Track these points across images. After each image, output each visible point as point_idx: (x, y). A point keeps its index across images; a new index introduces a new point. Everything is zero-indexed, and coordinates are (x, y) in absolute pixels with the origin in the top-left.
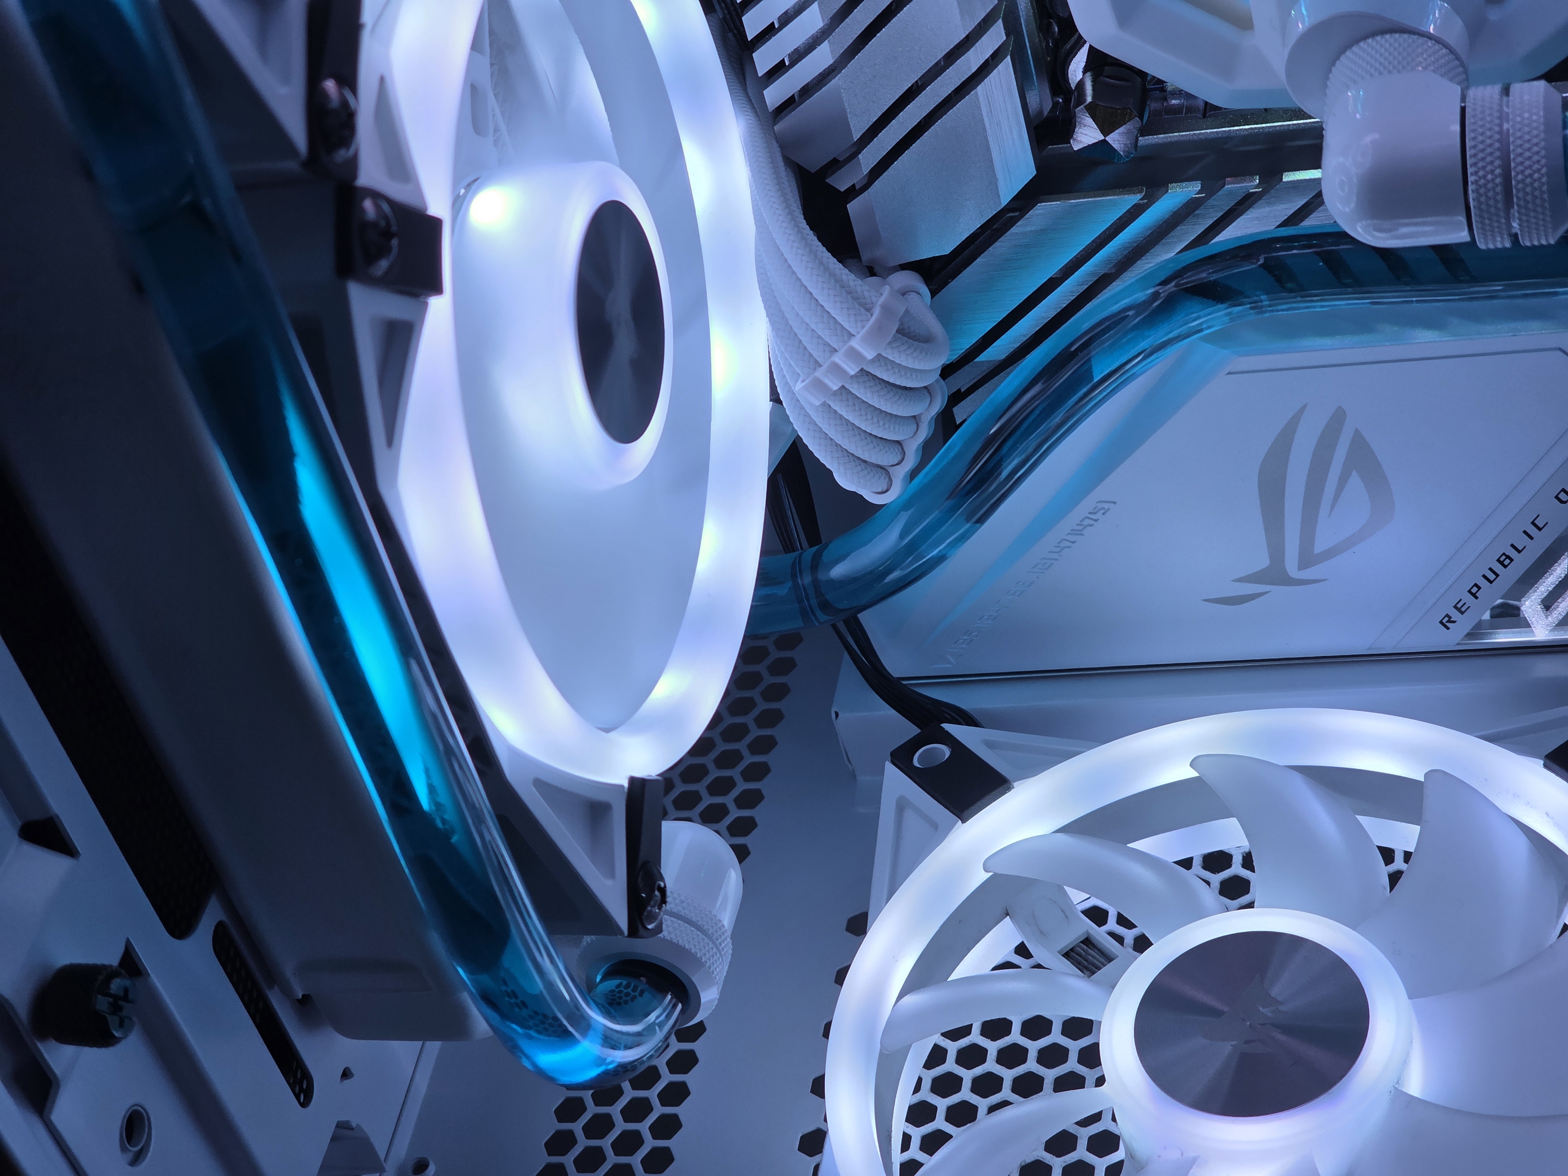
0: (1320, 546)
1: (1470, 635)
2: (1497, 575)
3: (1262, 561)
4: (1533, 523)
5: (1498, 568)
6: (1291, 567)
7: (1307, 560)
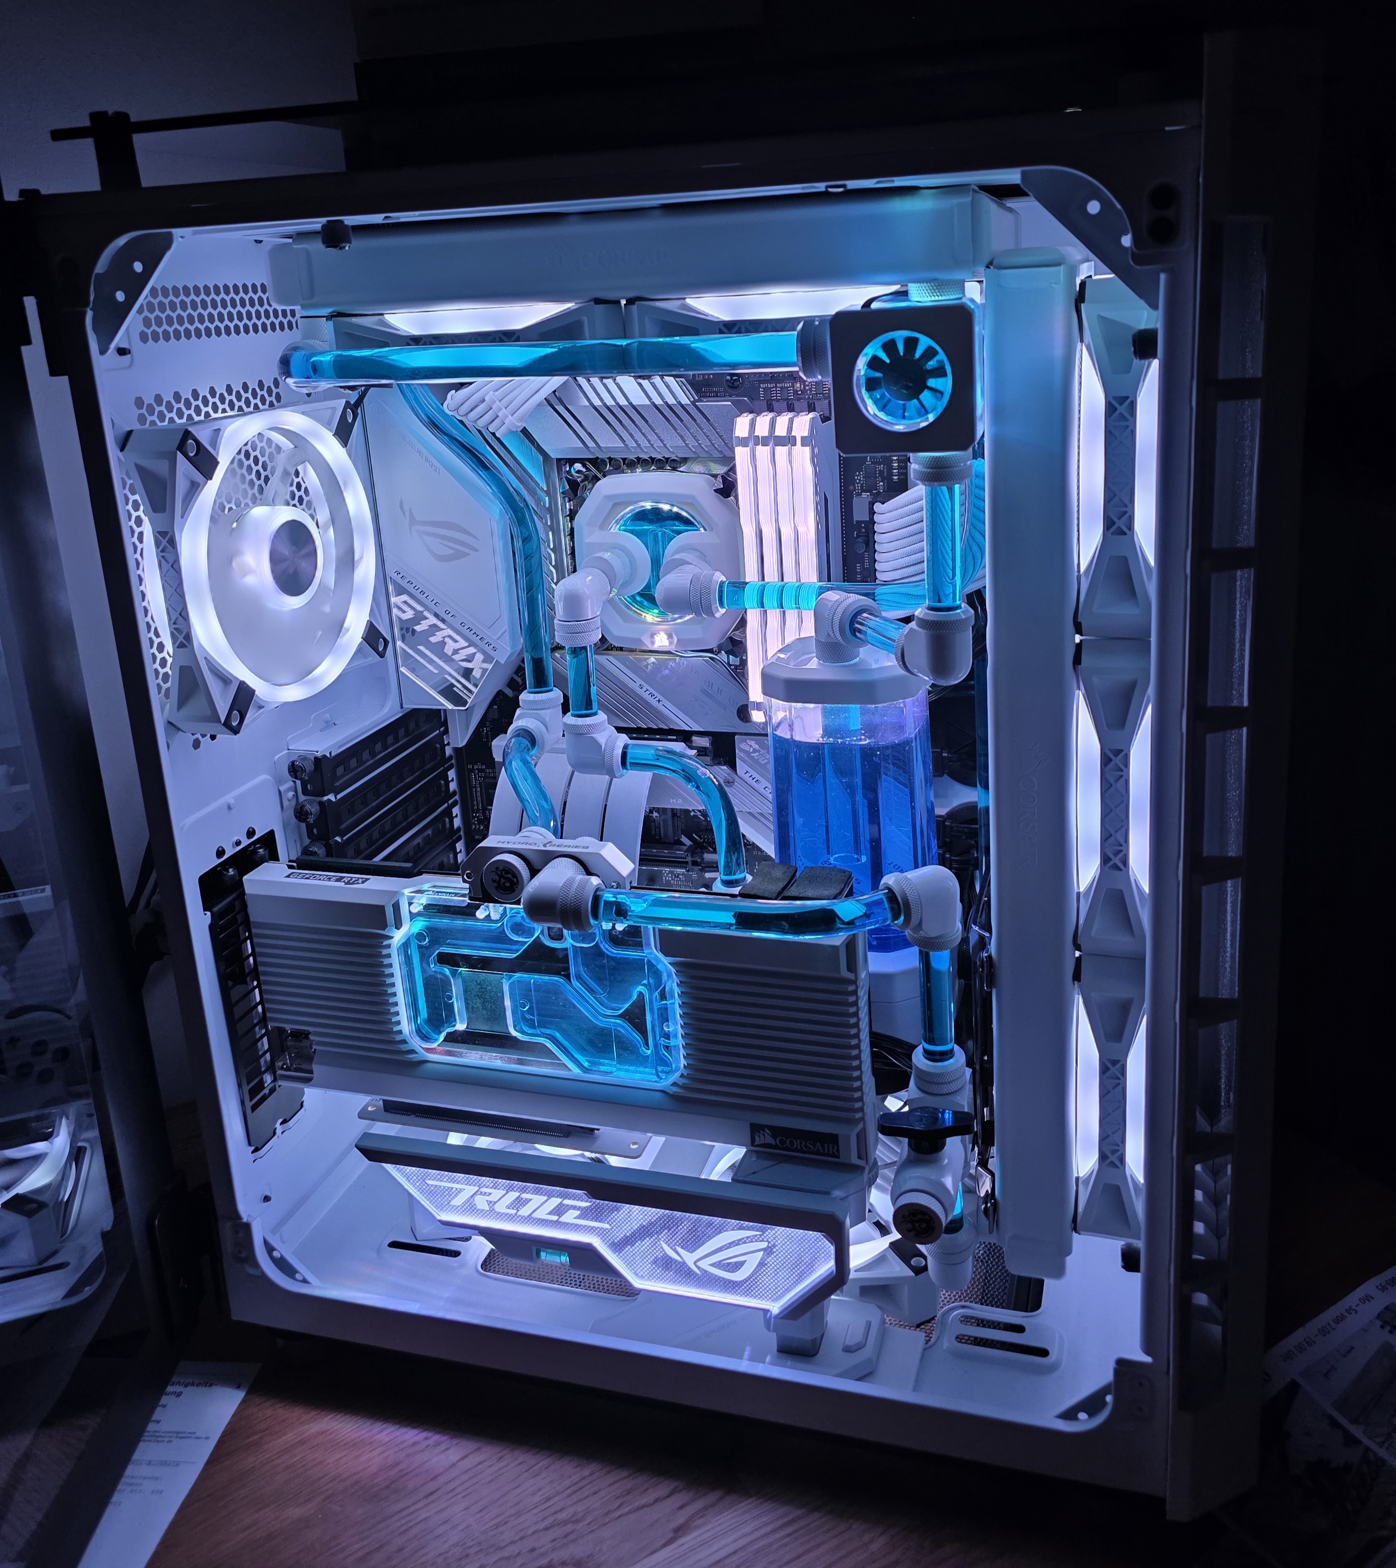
4: (437, 603)
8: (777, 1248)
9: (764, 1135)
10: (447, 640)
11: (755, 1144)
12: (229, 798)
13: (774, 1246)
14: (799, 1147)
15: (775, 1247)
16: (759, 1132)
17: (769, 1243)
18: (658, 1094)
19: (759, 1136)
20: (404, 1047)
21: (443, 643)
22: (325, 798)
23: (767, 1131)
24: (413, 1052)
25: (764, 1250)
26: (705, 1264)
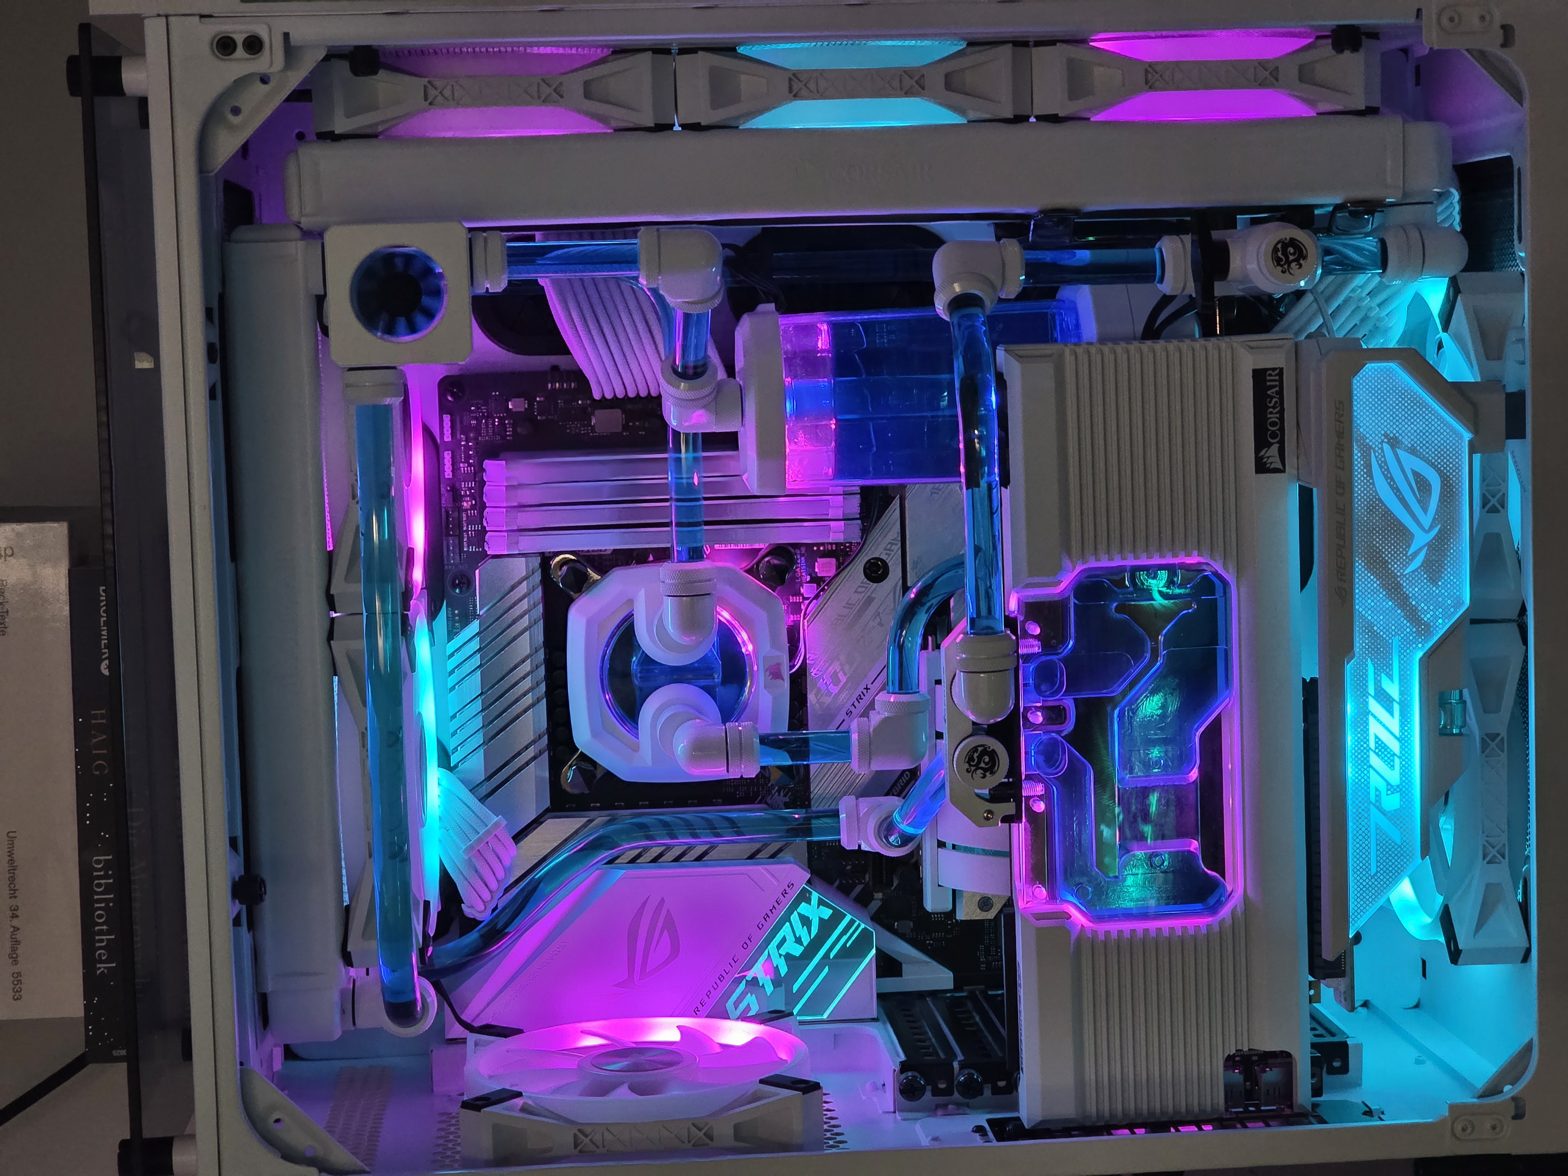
0: (649, 968)
2: (718, 986)
4: (733, 959)
5: (718, 982)
6: (636, 978)
7: (643, 974)
8: (1389, 432)
9: (1268, 457)
13: (1386, 435)
14: (1278, 415)
15: (1388, 435)
16: (1265, 463)
17: (1383, 441)
19: (1271, 463)
23: (1263, 453)
25: (1393, 447)
26: (1426, 520)
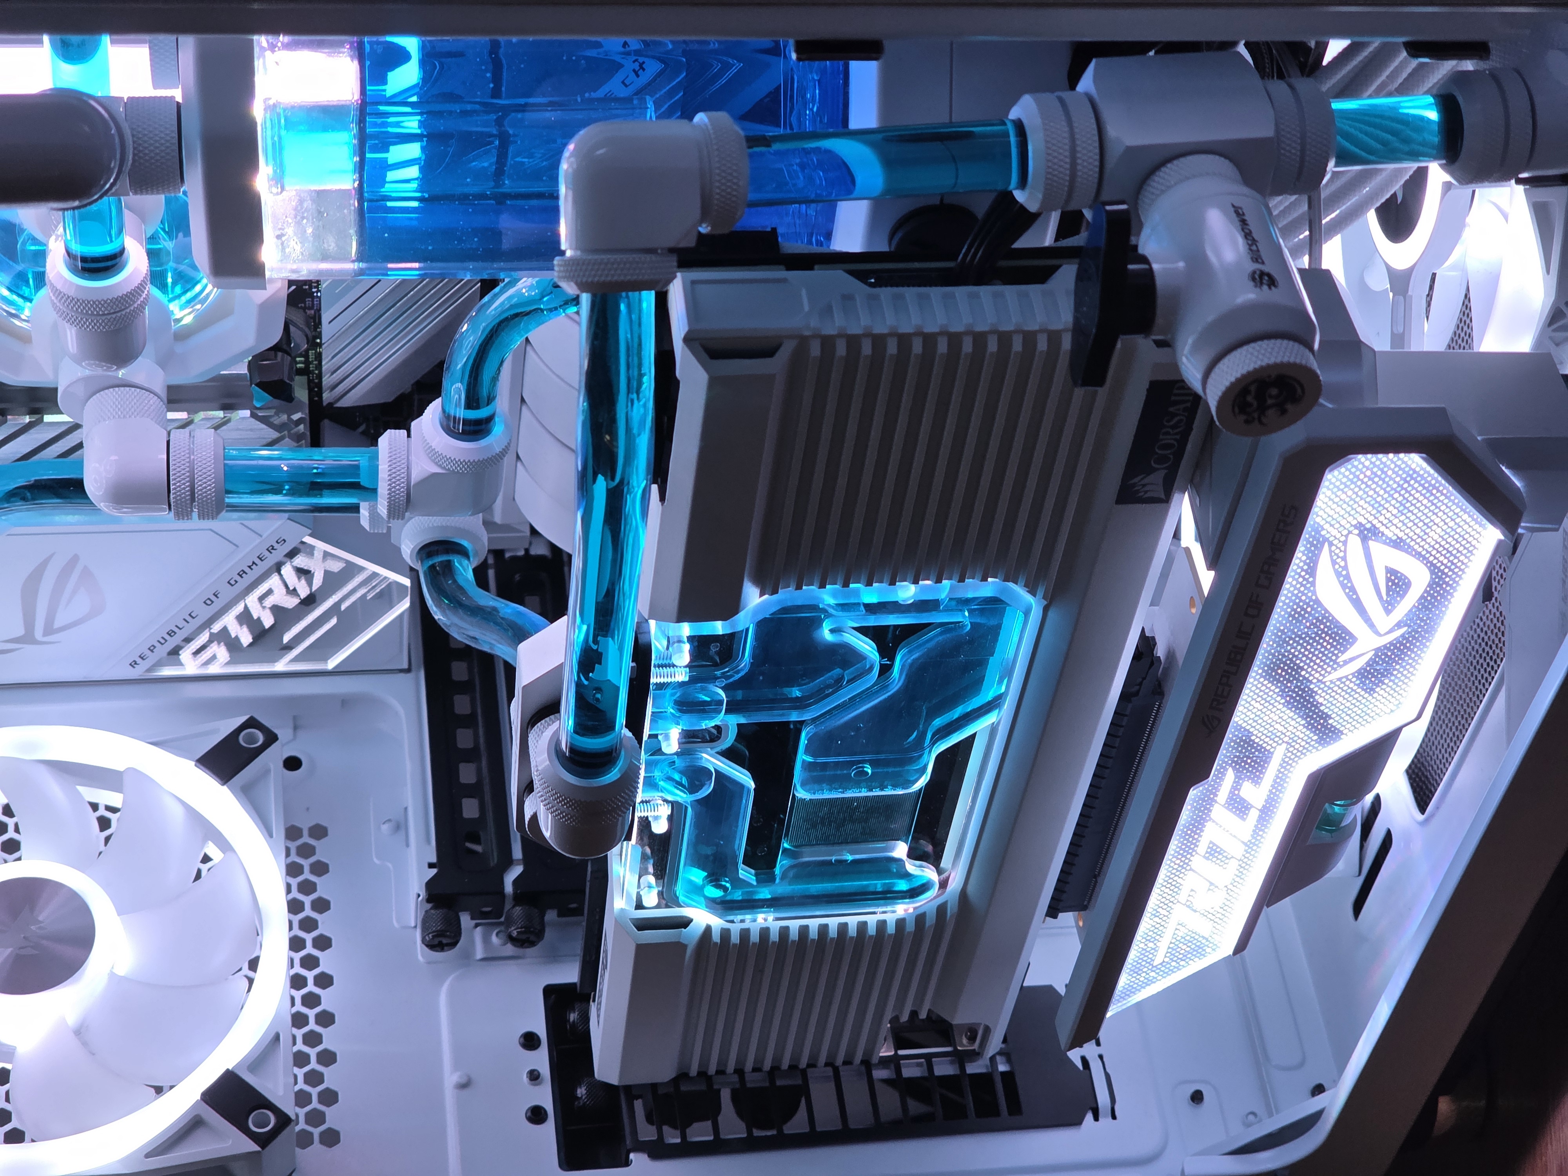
0: (57, 624)
1: (149, 670)
2: (166, 641)
3: (20, 632)
4: (190, 615)
5: (167, 637)
6: (38, 634)
7: (49, 630)
8: (1365, 522)
9: (1144, 486)
10: (269, 602)
11: (1163, 496)
12: (451, 1079)
13: (1359, 526)
14: (1178, 437)
15: (1363, 526)
16: (1138, 491)
18: (1051, 614)
19: (1146, 492)
20: (930, 920)
21: (276, 610)
22: (509, 888)
23: (1136, 480)
24: (941, 910)
25: (1364, 539)
26: (1384, 621)
